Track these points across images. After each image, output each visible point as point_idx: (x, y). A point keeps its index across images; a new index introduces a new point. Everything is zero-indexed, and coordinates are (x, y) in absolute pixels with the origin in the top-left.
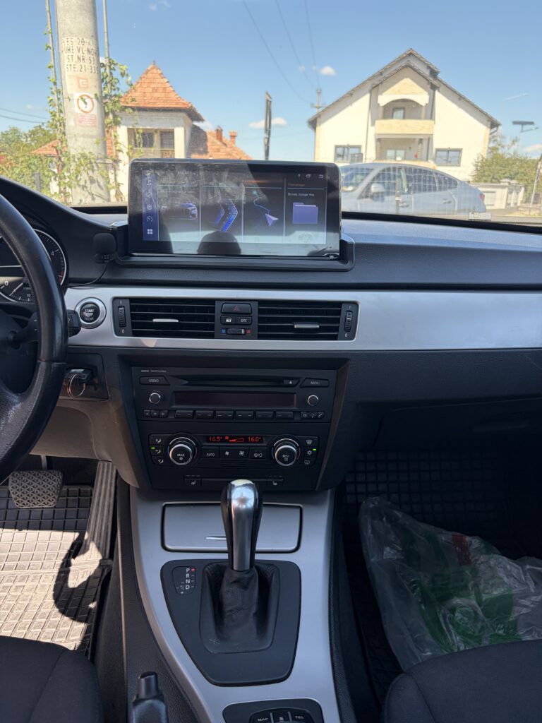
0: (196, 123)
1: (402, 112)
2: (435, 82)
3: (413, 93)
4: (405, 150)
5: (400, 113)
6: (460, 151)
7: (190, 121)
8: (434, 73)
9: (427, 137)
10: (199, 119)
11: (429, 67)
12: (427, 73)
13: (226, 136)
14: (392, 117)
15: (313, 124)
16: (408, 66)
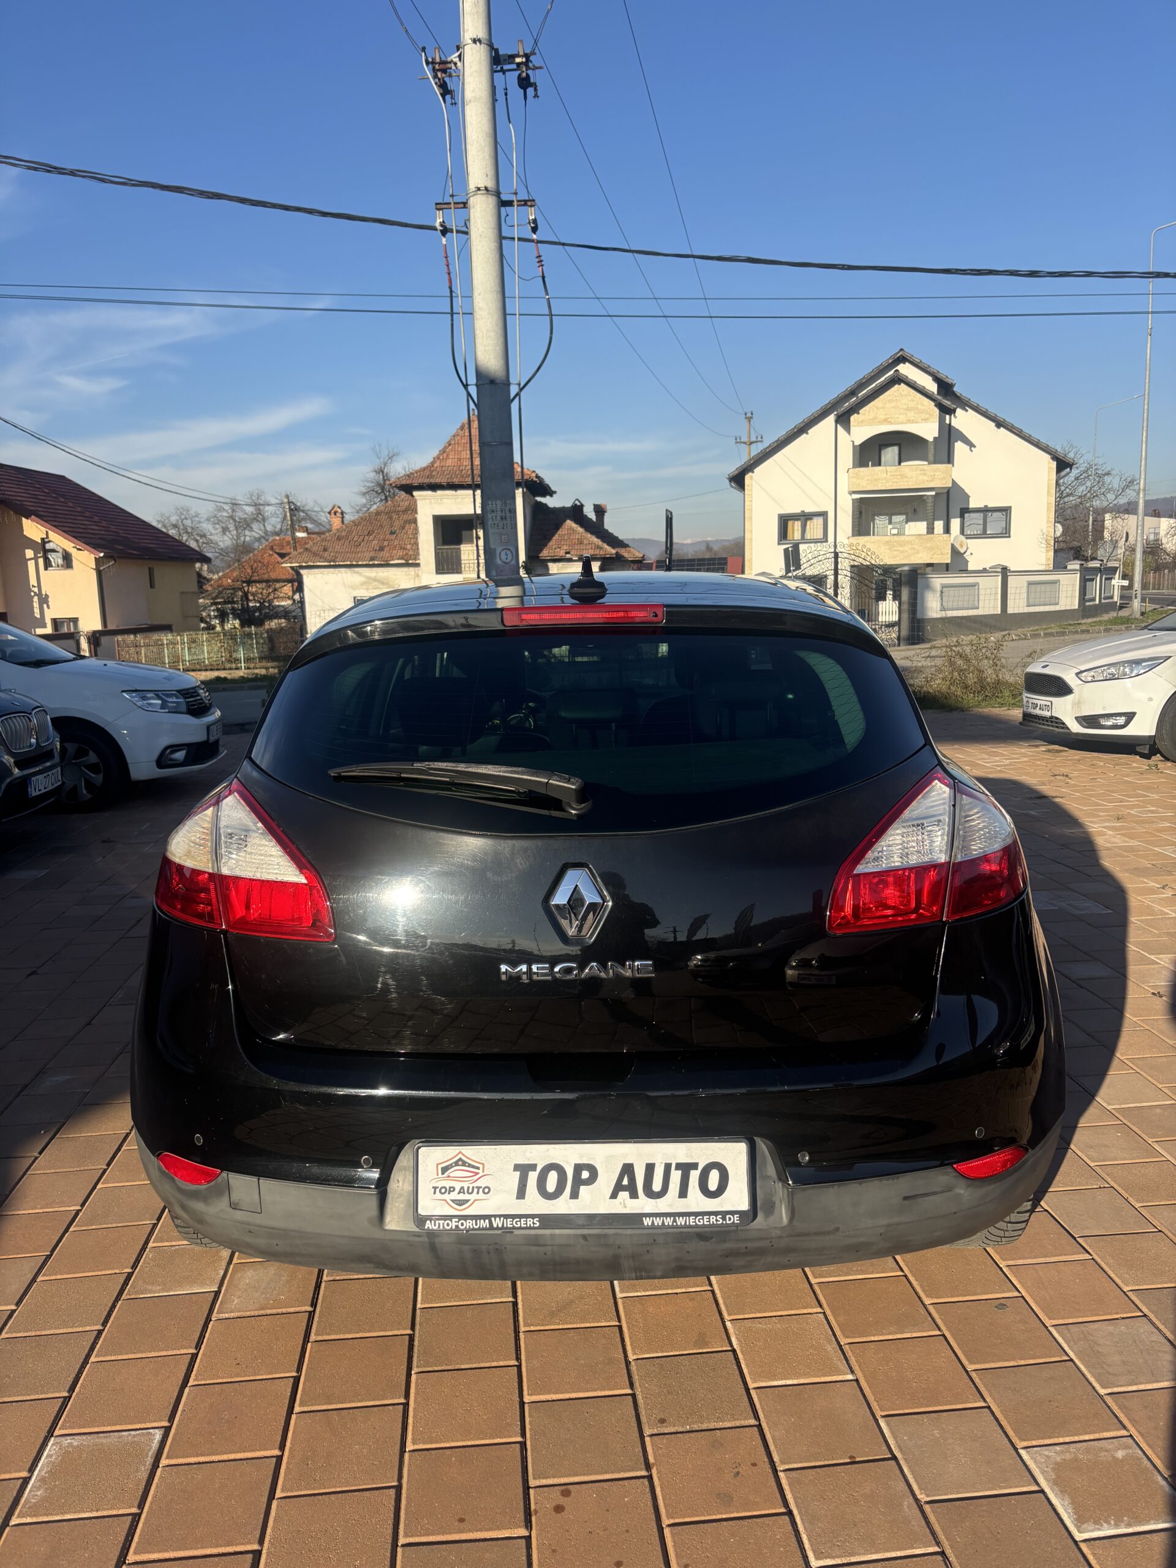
0: (539, 499)
1: (896, 449)
2: (947, 403)
3: (909, 421)
4: (906, 514)
5: (890, 454)
6: (1006, 510)
7: (532, 497)
8: (945, 387)
9: (946, 491)
10: (547, 491)
11: (937, 379)
12: (932, 387)
13: (590, 513)
14: (879, 463)
15: (738, 480)
16: (898, 380)
